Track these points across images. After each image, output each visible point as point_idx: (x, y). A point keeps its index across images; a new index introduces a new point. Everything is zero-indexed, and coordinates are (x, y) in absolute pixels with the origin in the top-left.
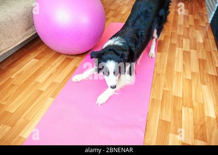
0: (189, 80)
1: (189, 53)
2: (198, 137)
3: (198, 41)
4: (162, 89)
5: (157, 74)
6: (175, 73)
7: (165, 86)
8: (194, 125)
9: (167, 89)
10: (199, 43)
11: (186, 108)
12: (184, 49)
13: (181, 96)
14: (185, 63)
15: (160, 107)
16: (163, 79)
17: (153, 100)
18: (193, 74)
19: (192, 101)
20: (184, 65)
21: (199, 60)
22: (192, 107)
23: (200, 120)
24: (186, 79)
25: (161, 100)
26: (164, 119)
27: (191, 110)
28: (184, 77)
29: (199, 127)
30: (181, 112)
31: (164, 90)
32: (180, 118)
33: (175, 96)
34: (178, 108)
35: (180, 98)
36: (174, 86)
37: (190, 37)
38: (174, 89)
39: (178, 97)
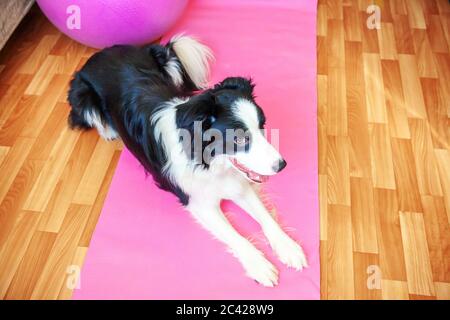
0: (405, 141)
1: (396, 63)
2: (442, 277)
3: (413, 26)
4: (347, 175)
5: (328, 137)
6: (370, 129)
7: (353, 168)
8: (430, 250)
9: (358, 174)
10: (417, 31)
11: (408, 214)
12: (382, 58)
13: (394, 188)
14: (390, 97)
15: (350, 224)
16: (345, 149)
17: (331, 208)
18: (413, 123)
19: (419, 196)
20: (388, 103)
21: (423, 81)
22: (421, 209)
23: (441, 238)
24: (398, 139)
25: (349, 203)
26: (363, 251)
27: (418, 217)
28: (394, 136)
29: (440, 253)
30: (399, 226)
31: (351, 179)
32: (399, 241)
33: (379, 190)
34: (391, 217)
35: (392, 190)
36: (373, 163)
37: (394, 16)
38: (373, 170)
39: (386, 190)
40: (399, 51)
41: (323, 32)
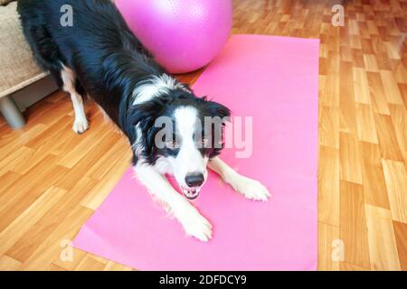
0: (386, 116)
1: (377, 75)
3: (390, 57)
4: (337, 130)
5: (324, 107)
6: (357, 106)
7: (342, 126)
9: (347, 130)
10: (393, 60)
11: (390, 161)
12: (367, 69)
13: (376, 142)
14: (373, 91)
15: (338, 160)
16: (337, 115)
17: (323, 148)
18: (391, 106)
19: (400, 151)
20: (371, 94)
21: (400, 85)
22: (402, 160)
24: (380, 114)
25: (338, 146)
26: (348, 180)
27: (399, 165)
28: (376, 111)
30: (382, 168)
31: (341, 133)
32: (382, 178)
33: (364, 143)
34: (374, 160)
35: (375, 145)
36: (359, 125)
37: (376, 52)
38: (359, 129)
39: (370, 143)
40: (380, 68)
41: (325, 55)
